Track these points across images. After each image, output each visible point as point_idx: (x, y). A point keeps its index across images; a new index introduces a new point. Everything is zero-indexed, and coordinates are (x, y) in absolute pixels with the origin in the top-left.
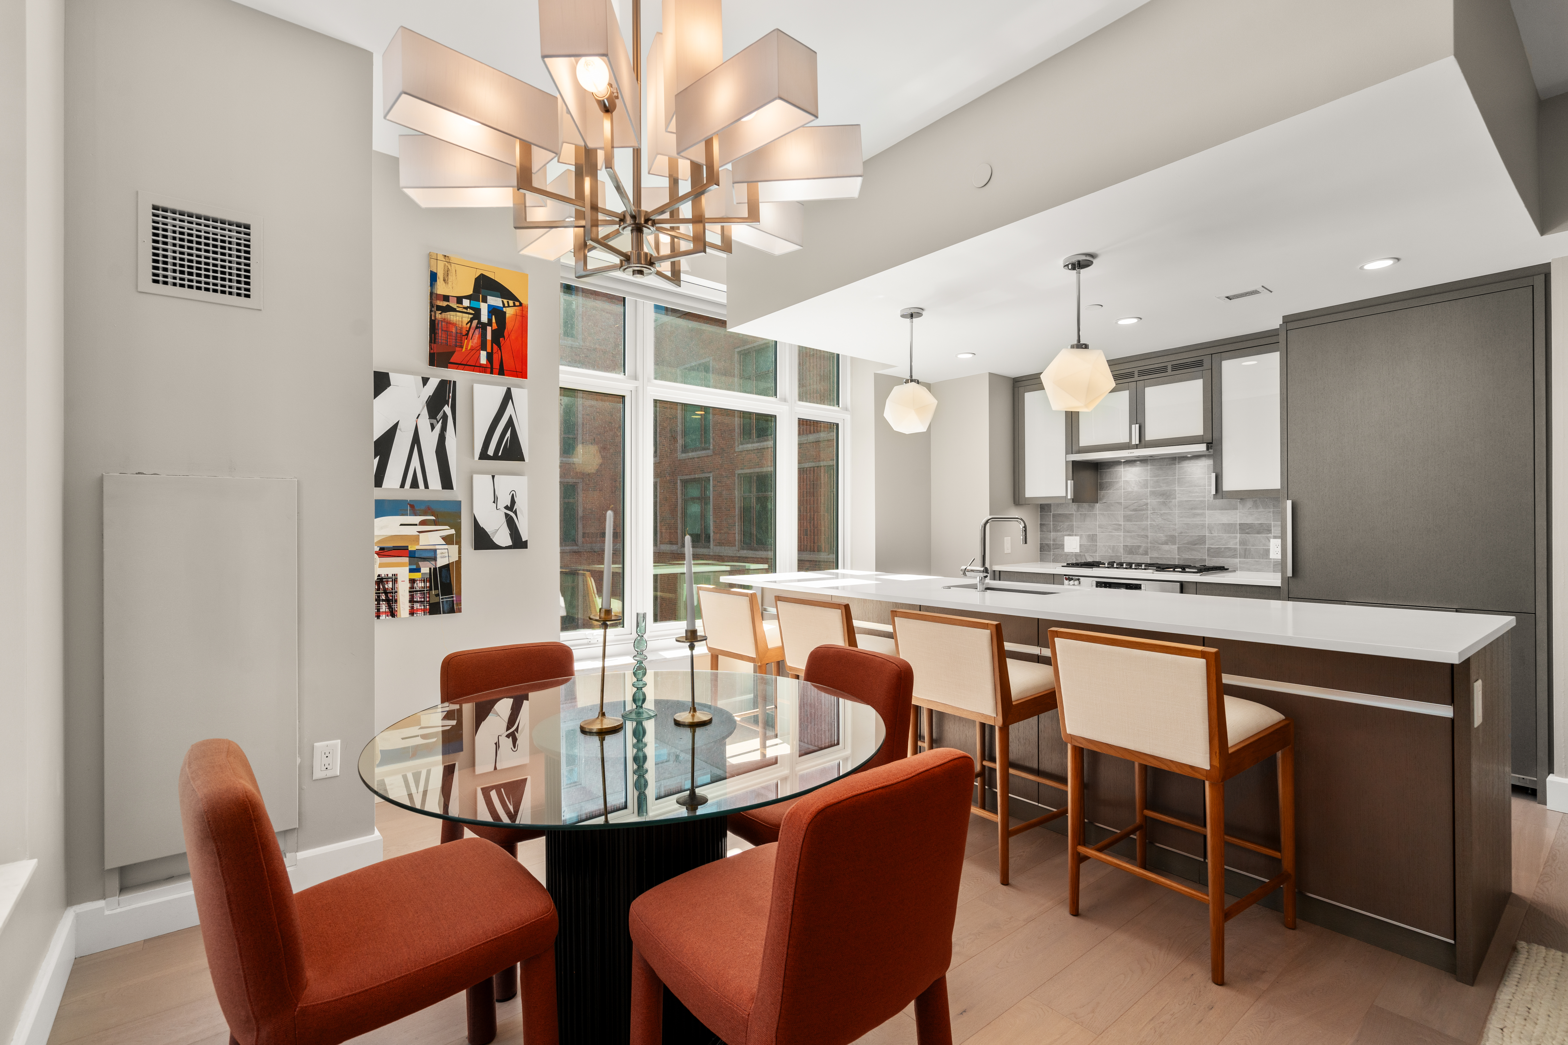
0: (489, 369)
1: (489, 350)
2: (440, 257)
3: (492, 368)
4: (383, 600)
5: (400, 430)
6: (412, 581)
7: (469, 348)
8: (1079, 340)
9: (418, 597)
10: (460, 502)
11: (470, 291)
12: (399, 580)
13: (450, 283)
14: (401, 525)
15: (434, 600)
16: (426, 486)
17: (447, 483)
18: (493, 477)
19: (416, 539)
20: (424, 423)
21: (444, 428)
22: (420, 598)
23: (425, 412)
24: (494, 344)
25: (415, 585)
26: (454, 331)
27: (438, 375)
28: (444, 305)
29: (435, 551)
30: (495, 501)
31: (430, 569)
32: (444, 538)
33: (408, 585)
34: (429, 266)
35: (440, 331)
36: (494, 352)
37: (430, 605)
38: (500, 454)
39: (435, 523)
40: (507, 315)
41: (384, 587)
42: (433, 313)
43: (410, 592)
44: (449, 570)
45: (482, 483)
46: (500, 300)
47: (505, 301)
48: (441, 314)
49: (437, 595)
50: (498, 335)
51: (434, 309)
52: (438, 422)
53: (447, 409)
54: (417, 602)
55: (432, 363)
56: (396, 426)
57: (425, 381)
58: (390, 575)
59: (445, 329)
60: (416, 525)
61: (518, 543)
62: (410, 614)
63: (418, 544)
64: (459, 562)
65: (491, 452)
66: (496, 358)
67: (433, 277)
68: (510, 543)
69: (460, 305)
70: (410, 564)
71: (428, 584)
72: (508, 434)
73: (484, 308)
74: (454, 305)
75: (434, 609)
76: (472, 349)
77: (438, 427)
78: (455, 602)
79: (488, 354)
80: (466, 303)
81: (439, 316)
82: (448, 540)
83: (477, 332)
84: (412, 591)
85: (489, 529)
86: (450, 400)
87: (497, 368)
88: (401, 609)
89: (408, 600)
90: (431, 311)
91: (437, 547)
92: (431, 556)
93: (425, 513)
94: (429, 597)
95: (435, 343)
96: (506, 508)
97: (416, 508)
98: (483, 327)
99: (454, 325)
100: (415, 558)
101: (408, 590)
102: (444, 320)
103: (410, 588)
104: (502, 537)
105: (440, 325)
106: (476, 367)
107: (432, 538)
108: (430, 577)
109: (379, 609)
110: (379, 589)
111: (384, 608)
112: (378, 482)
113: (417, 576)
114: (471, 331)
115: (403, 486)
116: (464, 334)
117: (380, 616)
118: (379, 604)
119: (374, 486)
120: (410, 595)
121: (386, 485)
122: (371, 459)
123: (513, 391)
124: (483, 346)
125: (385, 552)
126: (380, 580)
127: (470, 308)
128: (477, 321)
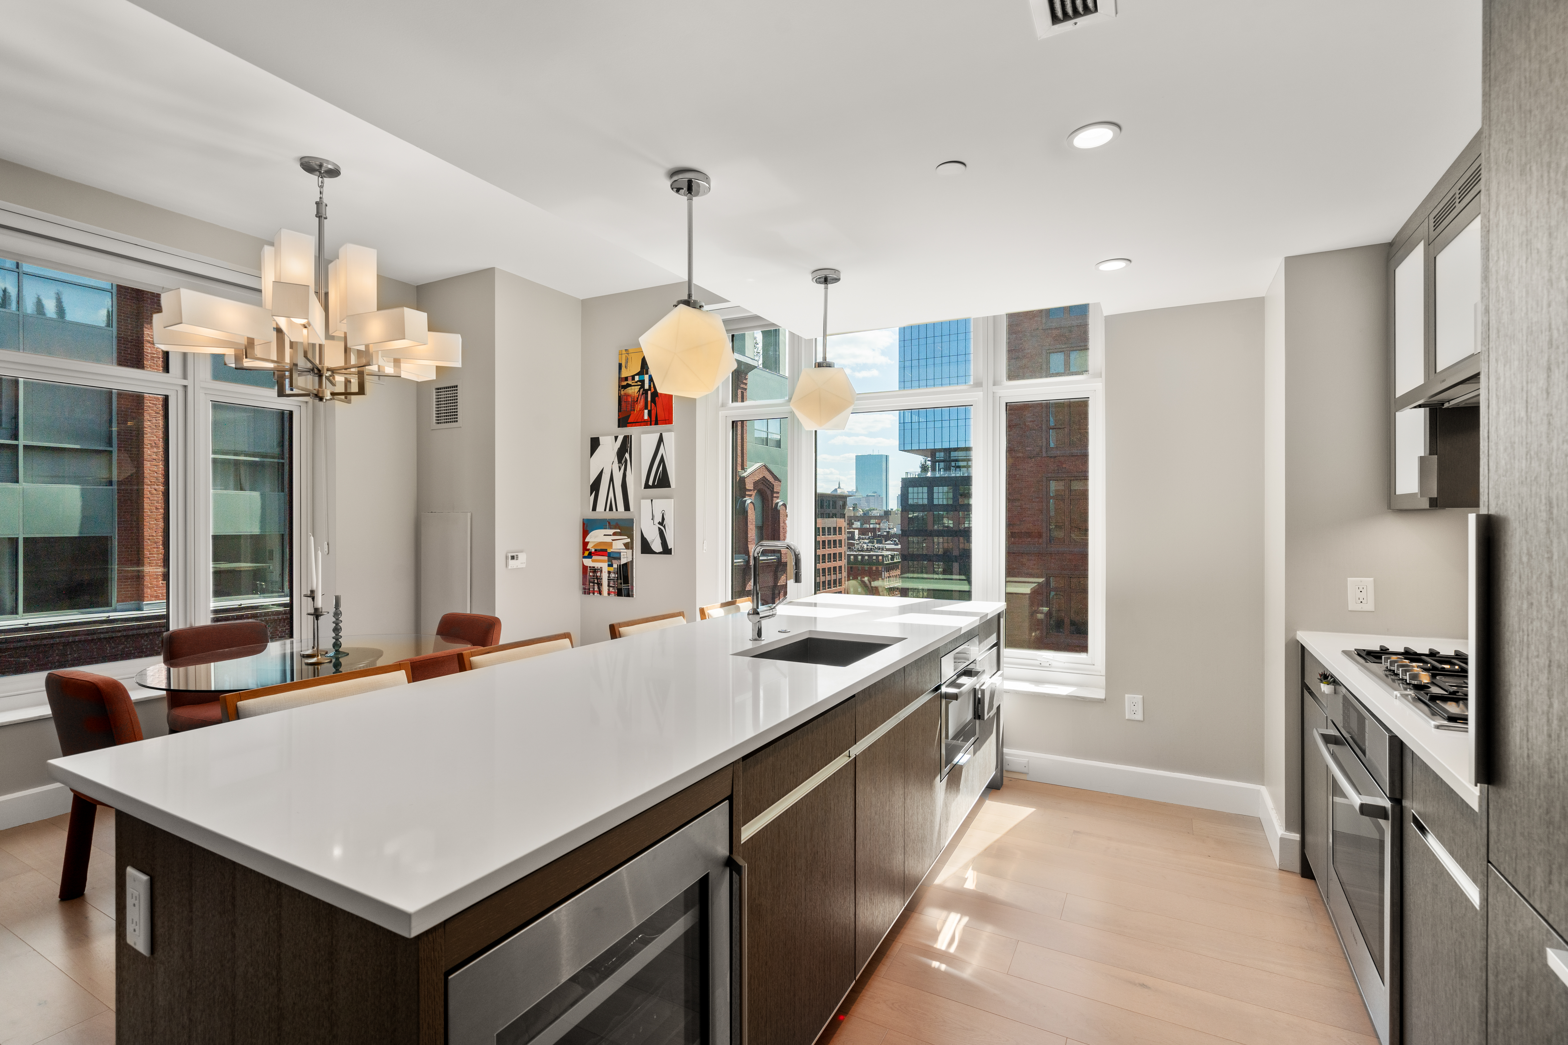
0: (649, 423)
1: (649, 408)
2: (624, 352)
3: (651, 421)
4: (596, 583)
5: (604, 473)
6: (609, 572)
9: (611, 583)
11: (639, 370)
12: (603, 571)
13: (628, 368)
14: (604, 535)
15: (620, 587)
16: (617, 510)
17: (627, 508)
18: (652, 500)
19: (610, 544)
20: (616, 466)
21: (625, 469)
22: (613, 584)
23: (616, 460)
24: (652, 403)
25: (611, 575)
26: (630, 400)
27: (622, 433)
28: (625, 384)
29: (620, 553)
30: (653, 518)
31: (618, 565)
32: (625, 545)
33: (607, 575)
34: (619, 360)
35: (623, 403)
36: (652, 409)
37: (618, 589)
38: (656, 484)
39: (620, 534)
41: (596, 575)
42: (620, 392)
43: (608, 579)
44: (627, 567)
45: (646, 505)
48: (623, 390)
49: (621, 583)
50: (654, 396)
51: (620, 389)
52: (622, 465)
53: (627, 455)
54: (611, 587)
55: (619, 426)
56: (602, 472)
57: (616, 438)
58: (599, 568)
59: (625, 400)
60: (611, 535)
61: (666, 551)
62: (608, 594)
63: (612, 548)
64: (632, 562)
65: (650, 483)
66: (653, 412)
67: (620, 366)
68: (661, 550)
69: (634, 381)
70: (608, 561)
71: (617, 576)
72: (661, 469)
74: (630, 382)
75: (619, 593)
77: (623, 468)
78: (630, 590)
79: (649, 411)
80: (637, 378)
81: (623, 392)
82: (627, 546)
83: (642, 397)
85: (649, 539)
86: (629, 449)
88: (604, 590)
89: (607, 585)
90: (619, 390)
91: (621, 551)
92: (618, 556)
93: (616, 528)
94: (617, 585)
95: (620, 412)
96: (659, 523)
97: (611, 524)
98: (646, 391)
99: (630, 396)
100: (611, 557)
101: (607, 578)
102: (625, 394)
104: (657, 546)
105: (623, 399)
106: (641, 423)
107: (618, 545)
108: (618, 571)
109: (594, 589)
110: (594, 576)
111: (596, 589)
112: (594, 509)
113: (611, 569)
114: (640, 397)
115: (605, 510)
116: (635, 400)
117: (594, 593)
118: (594, 585)
119: (592, 510)
120: (608, 582)
121: (598, 509)
122: (591, 494)
123: (664, 435)
125: (597, 552)
126: (594, 570)
127: (639, 381)
128: (642, 389)
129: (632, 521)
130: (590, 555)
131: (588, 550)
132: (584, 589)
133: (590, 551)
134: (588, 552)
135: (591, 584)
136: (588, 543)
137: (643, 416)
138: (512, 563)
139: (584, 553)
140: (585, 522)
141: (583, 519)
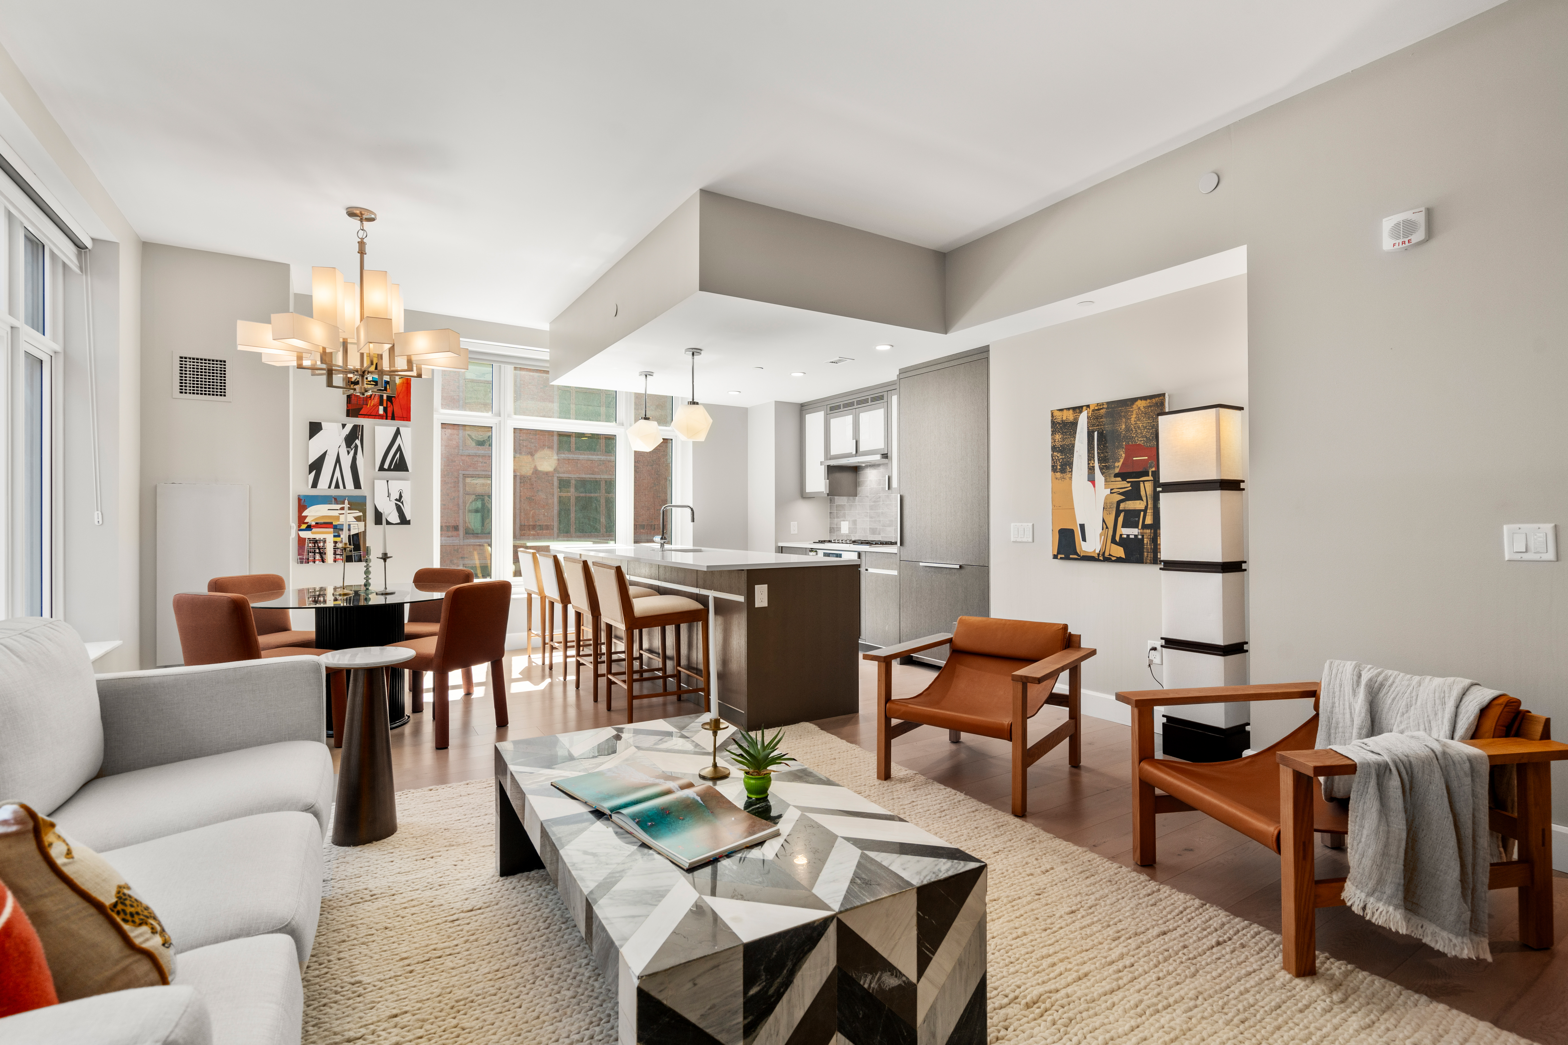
0: (385, 416)
1: (385, 405)
3: (387, 416)
4: (317, 553)
5: (328, 455)
6: (335, 542)
9: (339, 552)
10: (365, 497)
12: (327, 542)
14: (328, 510)
15: (349, 554)
16: (345, 487)
17: (357, 485)
18: (388, 481)
19: (338, 518)
20: (343, 450)
21: (355, 453)
23: (344, 444)
24: (388, 402)
25: (337, 545)
27: (351, 422)
29: (350, 525)
30: (389, 496)
31: (347, 536)
32: (355, 518)
33: (333, 545)
35: (353, 396)
36: (388, 406)
37: (347, 557)
38: (392, 468)
39: (350, 509)
40: (397, 384)
41: (318, 545)
44: (359, 537)
45: (380, 485)
49: (351, 551)
52: (352, 450)
53: (358, 442)
54: (339, 555)
55: (348, 415)
56: (325, 453)
57: (344, 426)
58: (321, 539)
59: (355, 395)
60: (338, 510)
61: (404, 521)
62: (334, 561)
63: (339, 521)
64: (365, 532)
65: (386, 466)
66: (390, 410)
68: (398, 522)
70: (334, 533)
71: (345, 545)
72: (398, 456)
75: (349, 559)
76: (373, 406)
77: (352, 453)
78: (363, 556)
79: (384, 408)
82: (358, 519)
84: (335, 548)
85: (384, 513)
86: (360, 436)
87: (389, 415)
88: (329, 558)
89: (333, 553)
91: (351, 523)
92: (347, 528)
93: (343, 503)
94: (346, 552)
95: (350, 404)
96: (396, 500)
97: (338, 500)
100: (338, 529)
101: (333, 547)
104: (394, 518)
106: (376, 416)
107: (348, 518)
108: (347, 541)
109: (315, 558)
110: (315, 547)
111: (318, 557)
112: (315, 485)
113: (338, 539)
114: (373, 395)
115: (330, 487)
117: (314, 562)
118: (315, 555)
119: (312, 487)
120: (334, 551)
121: (319, 486)
122: (310, 473)
123: (401, 429)
124: (381, 403)
125: (318, 525)
126: (315, 542)
130: (309, 528)
131: (307, 523)
132: (300, 559)
133: (309, 524)
134: (306, 525)
135: (310, 554)
136: (306, 517)
137: (378, 411)
139: (299, 526)
140: (301, 498)
141: (299, 496)
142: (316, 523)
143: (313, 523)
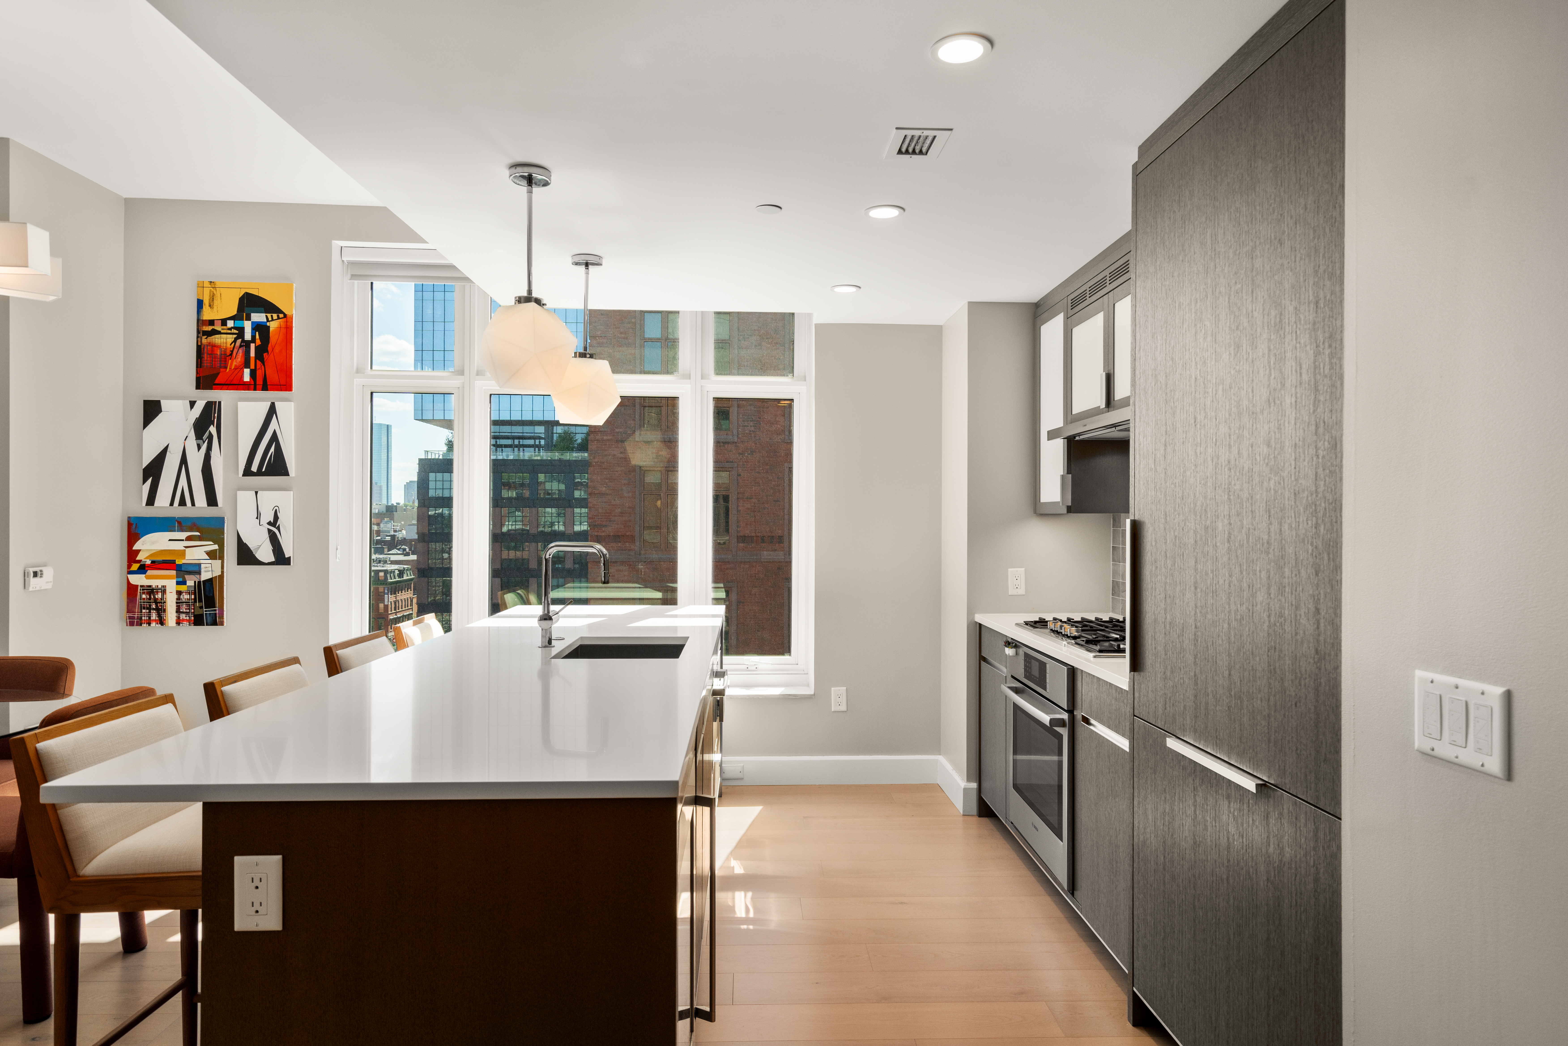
1: (253, 367)
2: (207, 284)
3: (255, 385)
4: (154, 609)
5: (170, 452)
6: (179, 593)
7: (233, 368)
8: (530, 291)
9: (184, 608)
10: (223, 519)
11: (234, 312)
12: (168, 591)
13: (215, 308)
14: (170, 540)
15: (198, 612)
16: (193, 504)
17: (212, 500)
18: (256, 493)
19: (182, 554)
20: (192, 443)
21: (209, 448)
22: (186, 609)
23: (192, 434)
24: (258, 361)
25: (182, 597)
26: (218, 353)
27: (204, 397)
28: (210, 330)
29: (199, 565)
30: (258, 517)
31: (195, 582)
32: (208, 553)
33: (176, 596)
34: (198, 295)
35: (205, 355)
36: (258, 368)
37: (195, 616)
38: (263, 470)
39: (200, 538)
40: (271, 329)
41: (154, 597)
42: (199, 339)
43: (177, 603)
44: (212, 584)
45: (245, 499)
46: (264, 315)
47: (269, 315)
48: (206, 338)
49: (201, 607)
50: (261, 351)
51: (200, 335)
52: (204, 442)
53: (213, 429)
54: (183, 612)
55: (198, 387)
56: (166, 450)
57: (192, 404)
58: (159, 586)
59: (209, 352)
60: (183, 540)
61: (281, 559)
62: (176, 623)
63: (184, 558)
64: (221, 577)
65: (254, 468)
66: (259, 374)
67: (200, 304)
68: (273, 559)
69: (225, 327)
70: (177, 577)
71: (193, 597)
72: (272, 450)
73: (248, 326)
74: (218, 328)
75: (198, 621)
76: (235, 369)
77: (204, 447)
78: (217, 615)
79: (251, 371)
80: (230, 324)
81: (204, 340)
82: (212, 555)
83: (241, 351)
84: (179, 603)
85: (252, 545)
86: (216, 420)
87: (260, 383)
88: (169, 618)
89: (175, 610)
90: (198, 337)
91: (202, 561)
92: (196, 569)
93: (191, 530)
94: (194, 609)
95: (201, 367)
96: (269, 523)
97: (183, 524)
98: (247, 344)
99: (219, 347)
100: (183, 571)
101: (175, 601)
102: (209, 344)
103: (177, 599)
104: (265, 553)
105: (205, 349)
106: (239, 385)
107: (197, 553)
108: (195, 590)
109: (150, 618)
110: (150, 599)
111: (154, 616)
112: (151, 501)
113: (183, 588)
114: (235, 351)
115: (172, 504)
116: (228, 354)
117: (149, 624)
118: (150, 612)
119: (147, 504)
120: (177, 606)
121: (157, 503)
122: (144, 481)
123: (278, 405)
124: (247, 364)
125: (156, 565)
126: (150, 591)
127: (234, 328)
128: (240, 340)
129: (221, 520)
130: (143, 569)
131: (139, 561)
132: (130, 618)
133: (142, 563)
134: (139, 565)
135: (144, 611)
136: (138, 551)
137: (242, 376)
138: (34, 582)
139: (129, 566)
140: (132, 522)
141: (129, 518)
142: (153, 562)
143: (148, 562)
